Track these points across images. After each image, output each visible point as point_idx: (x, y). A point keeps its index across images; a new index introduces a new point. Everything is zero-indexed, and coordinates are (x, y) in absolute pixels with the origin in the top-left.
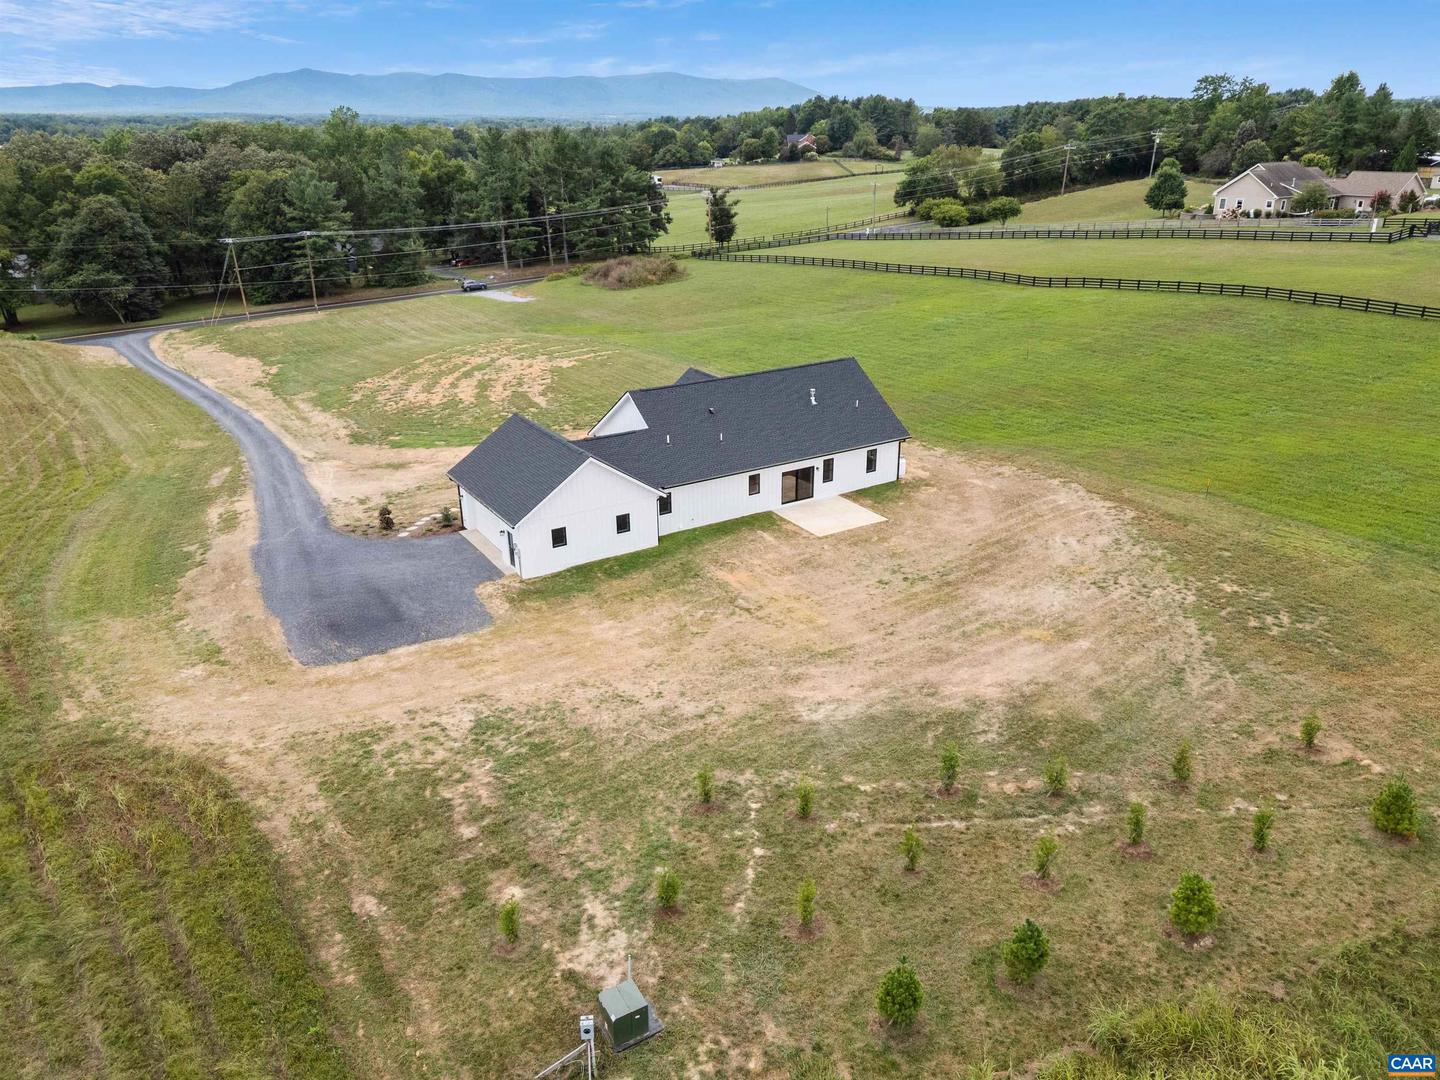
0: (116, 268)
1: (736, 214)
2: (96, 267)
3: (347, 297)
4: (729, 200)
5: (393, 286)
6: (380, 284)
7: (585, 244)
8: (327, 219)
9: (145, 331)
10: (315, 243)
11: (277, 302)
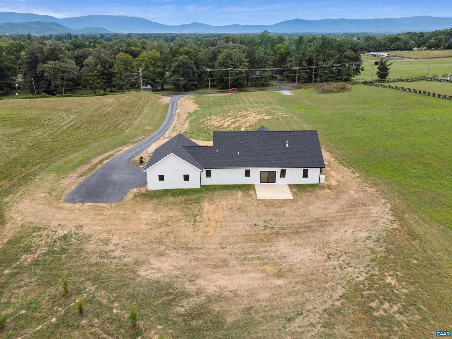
0: (183, 76)
1: (390, 68)
2: (177, 75)
3: (243, 89)
4: (388, 63)
5: (258, 87)
6: (255, 86)
7: (325, 77)
8: (240, 65)
9: (189, 94)
10: (235, 72)
11: (224, 89)
